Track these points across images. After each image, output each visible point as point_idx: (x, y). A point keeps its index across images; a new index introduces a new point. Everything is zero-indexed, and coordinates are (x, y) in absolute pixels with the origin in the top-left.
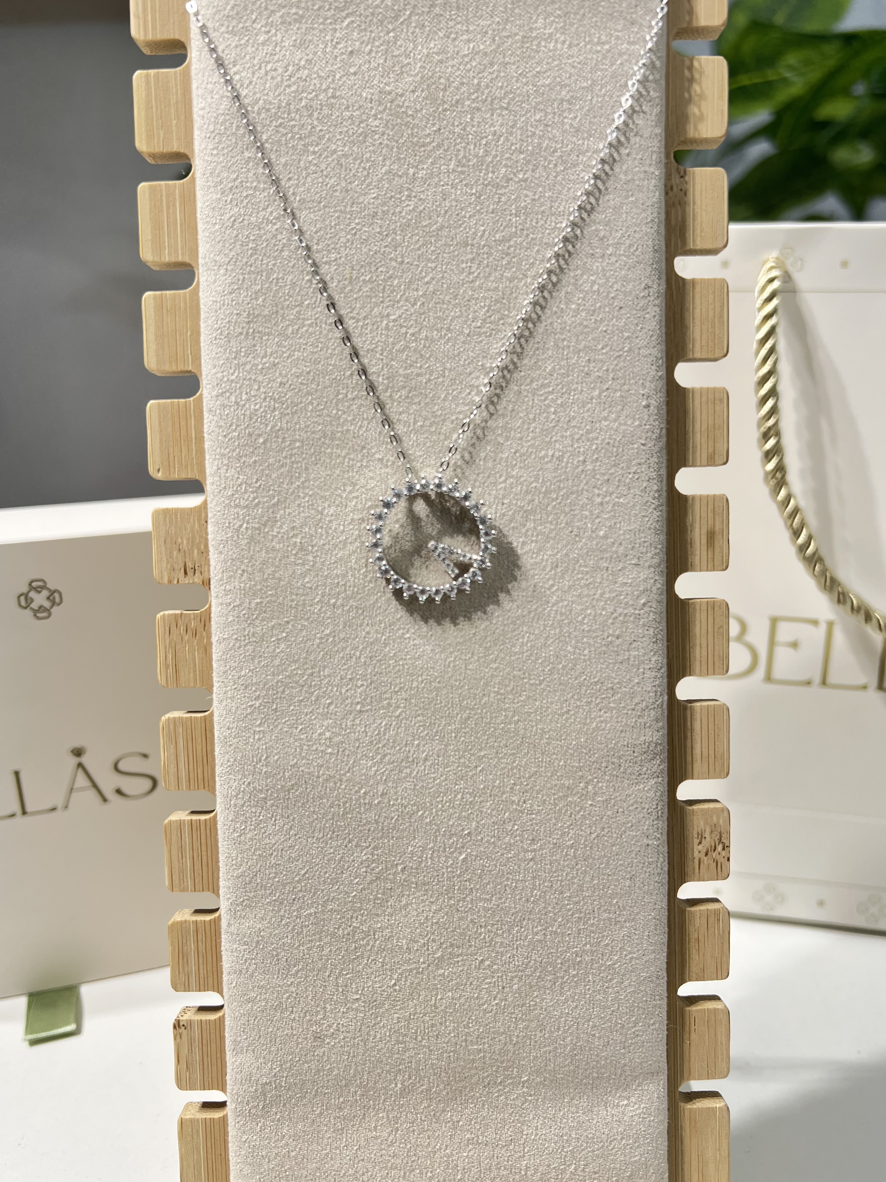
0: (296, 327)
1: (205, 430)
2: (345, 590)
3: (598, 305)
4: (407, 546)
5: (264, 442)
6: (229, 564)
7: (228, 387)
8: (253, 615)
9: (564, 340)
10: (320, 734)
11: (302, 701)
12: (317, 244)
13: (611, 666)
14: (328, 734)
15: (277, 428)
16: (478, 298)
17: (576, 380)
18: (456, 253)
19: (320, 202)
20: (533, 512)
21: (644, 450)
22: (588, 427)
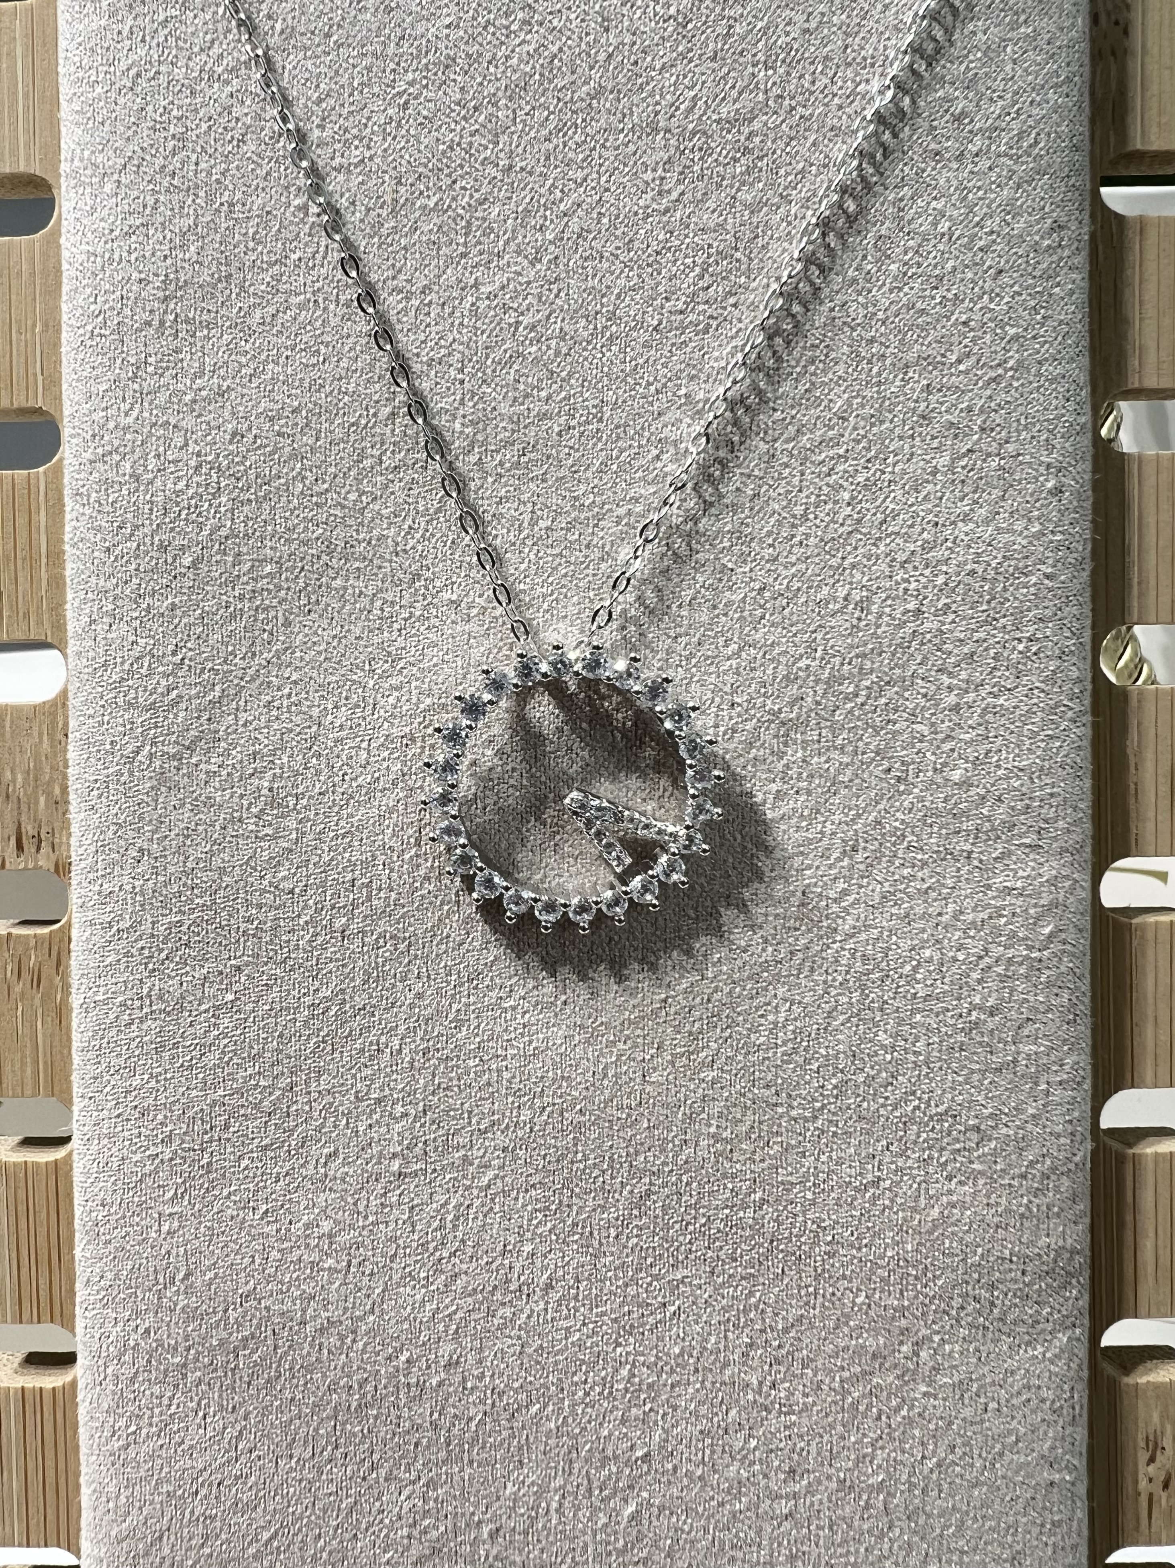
0: (271, 310)
1: (67, 537)
2: (369, 899)
3: (949, 265)
4: (512, 798)
5: (194, 564)
6: (110, 834)
7: (116, 443)
8: (161, 951)
9: (872, 341)
10: (307, 1226)
11: (266, 1148)
12: (321, 127)
13: (976, 1077)
14: (326, 1226)
15: (224, 532)
16: (678, 249)
17: (897, 431)
18: (632, 148)
19: (328, 35)
20: (799, 724)
21: (1050, 590)
22: (925, 535)
